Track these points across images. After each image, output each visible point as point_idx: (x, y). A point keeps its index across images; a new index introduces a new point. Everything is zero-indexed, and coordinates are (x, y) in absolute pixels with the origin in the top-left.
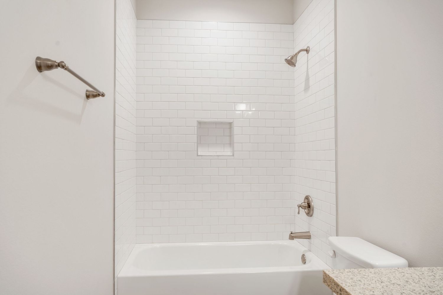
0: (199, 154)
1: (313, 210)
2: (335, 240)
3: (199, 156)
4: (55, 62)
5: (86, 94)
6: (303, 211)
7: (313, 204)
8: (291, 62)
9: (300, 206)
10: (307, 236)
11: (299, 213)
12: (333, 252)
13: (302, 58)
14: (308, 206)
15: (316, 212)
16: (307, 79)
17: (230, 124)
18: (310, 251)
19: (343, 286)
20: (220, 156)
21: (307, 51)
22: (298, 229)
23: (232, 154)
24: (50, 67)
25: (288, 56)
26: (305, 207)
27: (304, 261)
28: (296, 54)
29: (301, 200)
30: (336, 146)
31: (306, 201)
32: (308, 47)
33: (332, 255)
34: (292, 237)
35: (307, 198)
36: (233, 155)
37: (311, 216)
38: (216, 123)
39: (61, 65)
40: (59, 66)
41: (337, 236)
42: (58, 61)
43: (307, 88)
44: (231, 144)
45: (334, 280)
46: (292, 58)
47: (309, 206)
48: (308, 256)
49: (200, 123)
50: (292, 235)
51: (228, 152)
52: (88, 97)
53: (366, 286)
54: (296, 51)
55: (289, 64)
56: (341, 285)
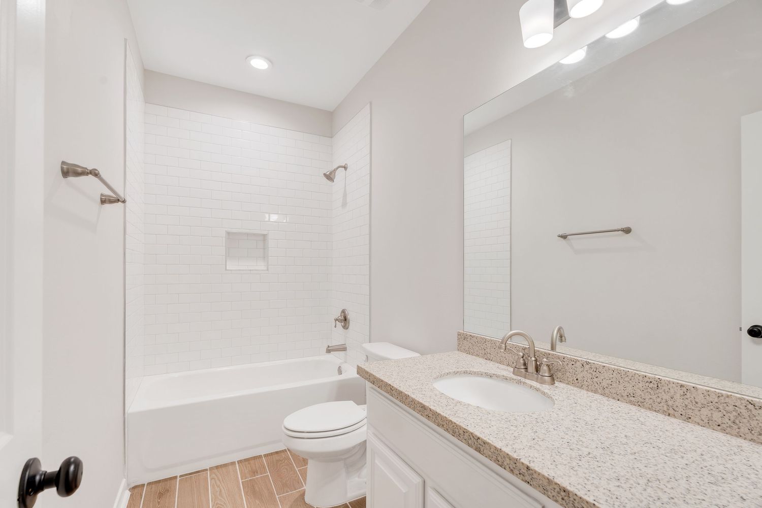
0: (227, 268)
1: (349, 323)
2: (367, 346)
3: (229, 270)
4: (86, 168)
5: (101, 198)
6: (339, 325)
7: (349, 317)
8: (330, 177)
9: (336, 320)
10: (343, 348)
11: (335, 327)
12: (366, 357)
13: (340, 173)
14: (344, 320)
15: (352, 325)
16: (345, 195)
17: (264, 236)
18: (346, 362)
19: (372, 372)
20: (252, 270)
21: (345, 168)
22: (335, 343)
23: (266, 269)
24: (77, 174)
25: (327, 170)
26: (342, 320)
27: (340, 372)
28: (335, 170)
29: (337, 314)
30: (370, 261)
31: (343, 315)
32: (346, 164)
33: (364, 359)
34: (329, 351)
35: (343, 311)
36: (268, 270)
37: (347, 329)
38: (248, 234)
39: (95, 173)
40: (91, 174)
41: (370, 342)
42: (90, 168)
43: (344, 204)
44: (265, 257)
45: (365, 370)
46: (331, 173)
47: (346, 319)
48: (344, 367)
49: (228, 233)
50: (329, 348)
51: (261, 266)
52: (103, 202)
53: (387, 370)
54: (335, 167)
55: (327, 178)
56: (370, 372)
